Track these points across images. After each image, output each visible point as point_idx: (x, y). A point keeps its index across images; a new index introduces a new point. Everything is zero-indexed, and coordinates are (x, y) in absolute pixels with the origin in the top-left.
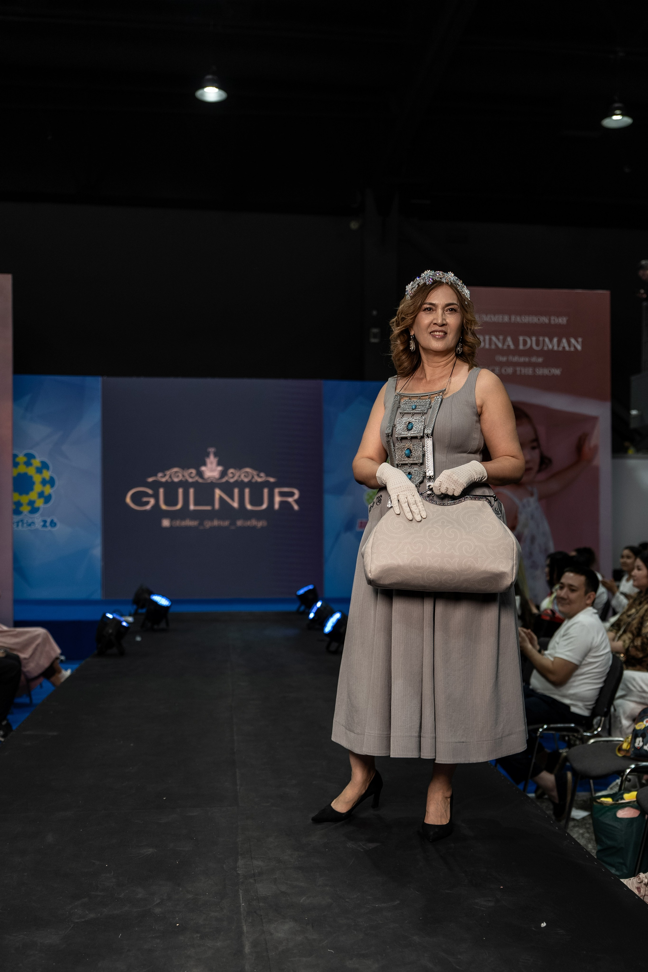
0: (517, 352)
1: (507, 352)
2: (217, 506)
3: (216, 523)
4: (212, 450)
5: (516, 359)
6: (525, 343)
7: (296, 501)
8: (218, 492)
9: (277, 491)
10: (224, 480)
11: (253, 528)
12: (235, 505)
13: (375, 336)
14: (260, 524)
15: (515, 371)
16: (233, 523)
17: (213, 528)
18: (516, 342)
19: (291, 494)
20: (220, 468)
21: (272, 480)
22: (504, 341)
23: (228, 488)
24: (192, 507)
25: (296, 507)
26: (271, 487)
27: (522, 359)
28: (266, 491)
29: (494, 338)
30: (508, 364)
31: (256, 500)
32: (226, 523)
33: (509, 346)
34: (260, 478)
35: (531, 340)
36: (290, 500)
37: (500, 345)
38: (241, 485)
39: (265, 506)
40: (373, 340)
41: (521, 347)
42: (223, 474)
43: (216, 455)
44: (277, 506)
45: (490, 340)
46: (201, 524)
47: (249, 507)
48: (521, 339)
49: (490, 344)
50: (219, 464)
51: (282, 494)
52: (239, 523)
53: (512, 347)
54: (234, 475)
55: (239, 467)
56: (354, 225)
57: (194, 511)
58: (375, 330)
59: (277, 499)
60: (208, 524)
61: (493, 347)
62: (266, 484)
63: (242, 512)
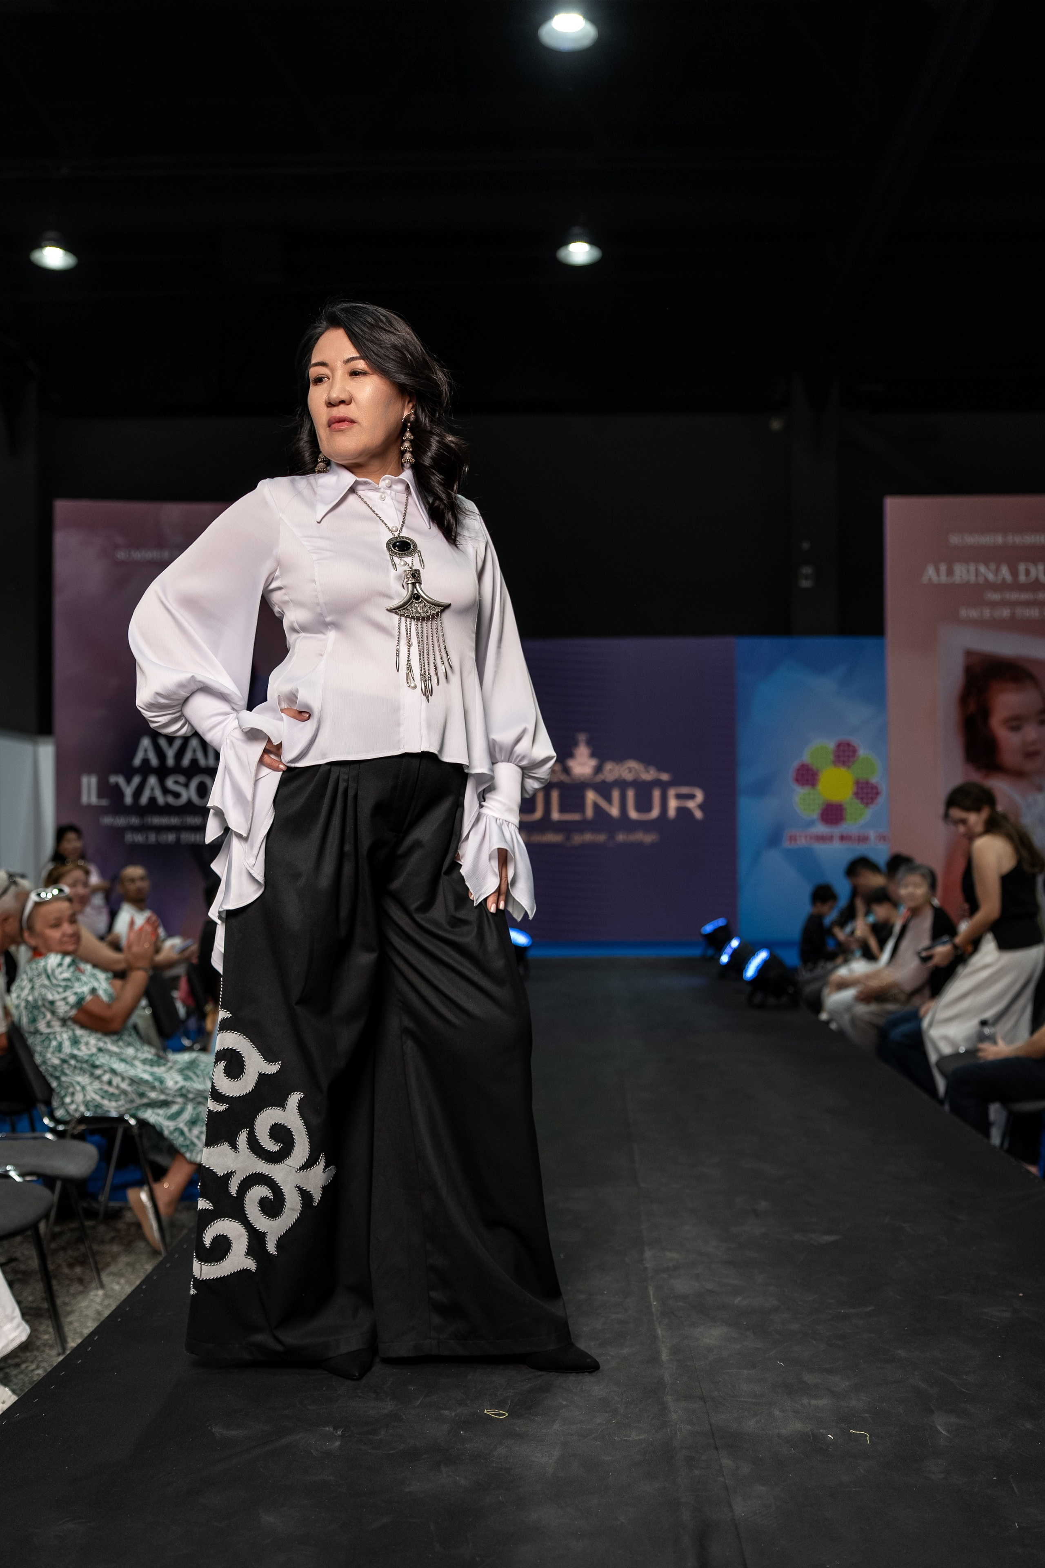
0: (1016, 586)
1: (1002, 587)
2: (589, 812)
3: (588, 837)
4: (582, 737)
5: (1014, 596)
6: (1028, 572)
7: (701, 807)
8: (591, 796)
9: (672, 792)
10: (600, 778)
11: (640, 845)
12: (615, 811)
13: (807, 577)
14: (649, 838)
15: (1013, 615)
16: (611, 837)
17: (584, 846)
18: (1014, 573)
19: (692, 797)
20: (593, 763)
21: (665, 777)
22: (998, 570)
23: (604, 789)
24: (556, 816)
25: (698, 814)
26: (664, 787)
27: (1024, 596)
28: (657, 794)
29: (982, 569)
30: (1004, 603)
31: (644, 805)
32: (601, 838)
33: (1004, 579)
34: (649, 775)
35: (1037, 569)
36: (691, 804)
37: (991, 577)
38: (622, 785)
39: (655, 813)
40: (805, 584)
41: (1022, 578)
42: (598, 769)
43: (589, 743)
44: (672, 813)
45: (977, 570)
46: (568, 838)
47: (633, 814)
48: (1022, 568)
49: (977, 575)
50: (593, 755)
51: (679, 797)
52: (621, 837)
53: (1009, 578)
54: (613, 771)
55: (620, 759)
56: (776, 425)
57: (560, 822)
58: (807, 570)
59: (673, 804)
60: (578, 839)
61: (981, 580)
62: (657, 783)
63: (624, 821)
